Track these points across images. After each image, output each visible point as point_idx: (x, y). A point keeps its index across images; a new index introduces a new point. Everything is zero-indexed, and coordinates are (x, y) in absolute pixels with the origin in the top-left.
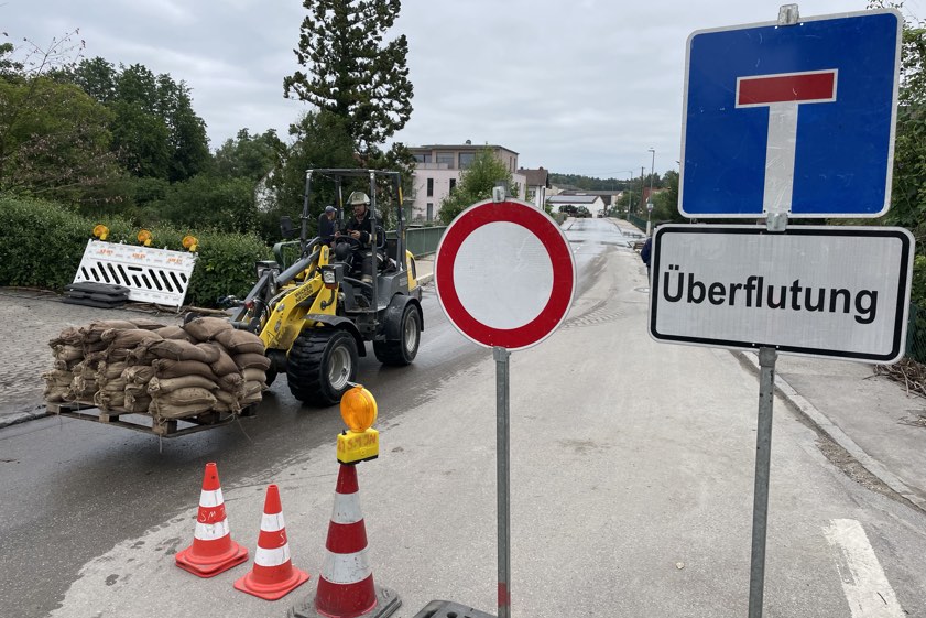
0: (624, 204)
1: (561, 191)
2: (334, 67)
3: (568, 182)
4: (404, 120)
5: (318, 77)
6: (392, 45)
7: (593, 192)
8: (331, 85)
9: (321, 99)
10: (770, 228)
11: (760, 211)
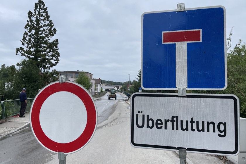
0: (122, 89)
1: (105, 85)
2: (34, 46)
3: (107, 83)
4: (56, 63)
5: (28, 49)
6: (54, 41)
7: (114, 85)
8: (32, 52)
9: (28, 55)
10: (179, 94)
11: (175, 87)
